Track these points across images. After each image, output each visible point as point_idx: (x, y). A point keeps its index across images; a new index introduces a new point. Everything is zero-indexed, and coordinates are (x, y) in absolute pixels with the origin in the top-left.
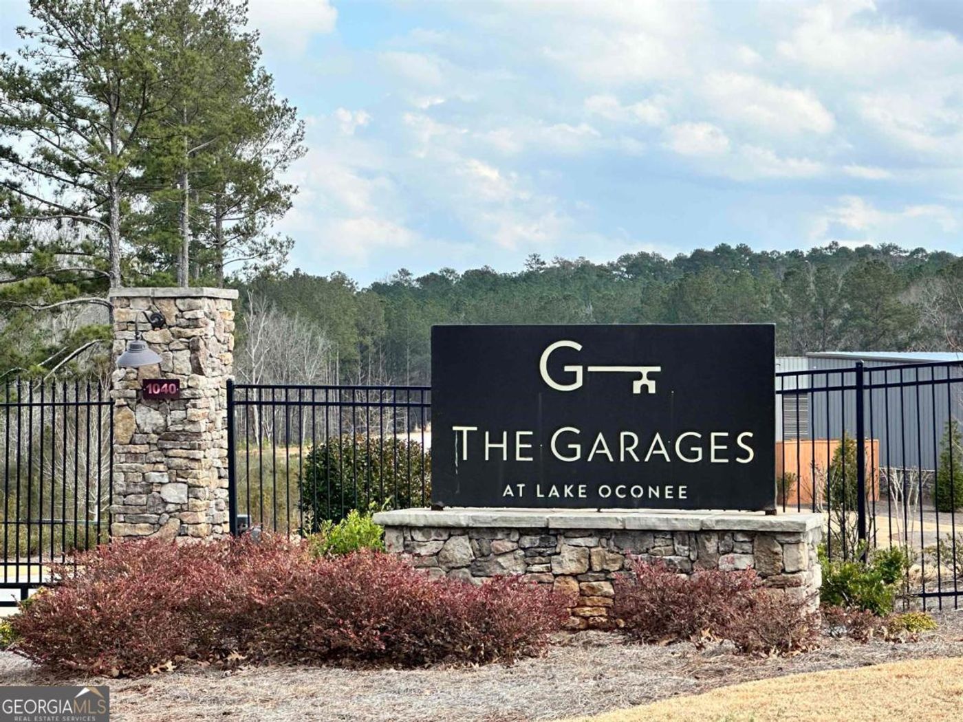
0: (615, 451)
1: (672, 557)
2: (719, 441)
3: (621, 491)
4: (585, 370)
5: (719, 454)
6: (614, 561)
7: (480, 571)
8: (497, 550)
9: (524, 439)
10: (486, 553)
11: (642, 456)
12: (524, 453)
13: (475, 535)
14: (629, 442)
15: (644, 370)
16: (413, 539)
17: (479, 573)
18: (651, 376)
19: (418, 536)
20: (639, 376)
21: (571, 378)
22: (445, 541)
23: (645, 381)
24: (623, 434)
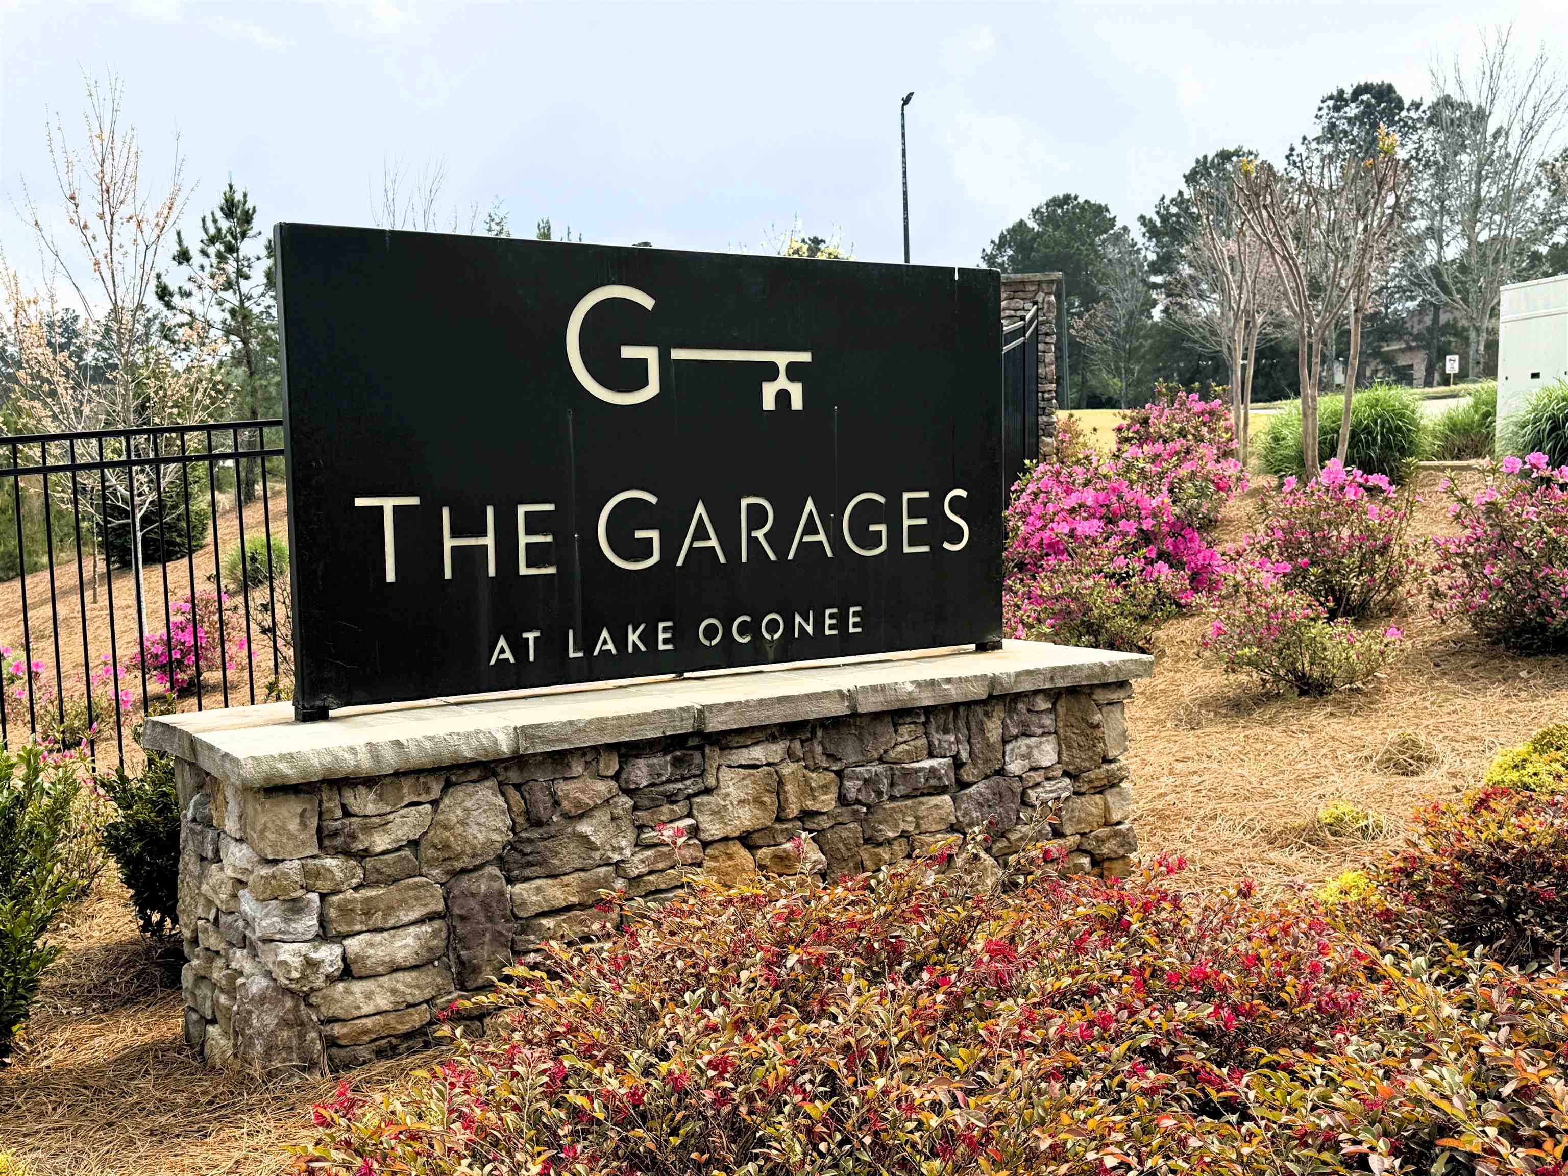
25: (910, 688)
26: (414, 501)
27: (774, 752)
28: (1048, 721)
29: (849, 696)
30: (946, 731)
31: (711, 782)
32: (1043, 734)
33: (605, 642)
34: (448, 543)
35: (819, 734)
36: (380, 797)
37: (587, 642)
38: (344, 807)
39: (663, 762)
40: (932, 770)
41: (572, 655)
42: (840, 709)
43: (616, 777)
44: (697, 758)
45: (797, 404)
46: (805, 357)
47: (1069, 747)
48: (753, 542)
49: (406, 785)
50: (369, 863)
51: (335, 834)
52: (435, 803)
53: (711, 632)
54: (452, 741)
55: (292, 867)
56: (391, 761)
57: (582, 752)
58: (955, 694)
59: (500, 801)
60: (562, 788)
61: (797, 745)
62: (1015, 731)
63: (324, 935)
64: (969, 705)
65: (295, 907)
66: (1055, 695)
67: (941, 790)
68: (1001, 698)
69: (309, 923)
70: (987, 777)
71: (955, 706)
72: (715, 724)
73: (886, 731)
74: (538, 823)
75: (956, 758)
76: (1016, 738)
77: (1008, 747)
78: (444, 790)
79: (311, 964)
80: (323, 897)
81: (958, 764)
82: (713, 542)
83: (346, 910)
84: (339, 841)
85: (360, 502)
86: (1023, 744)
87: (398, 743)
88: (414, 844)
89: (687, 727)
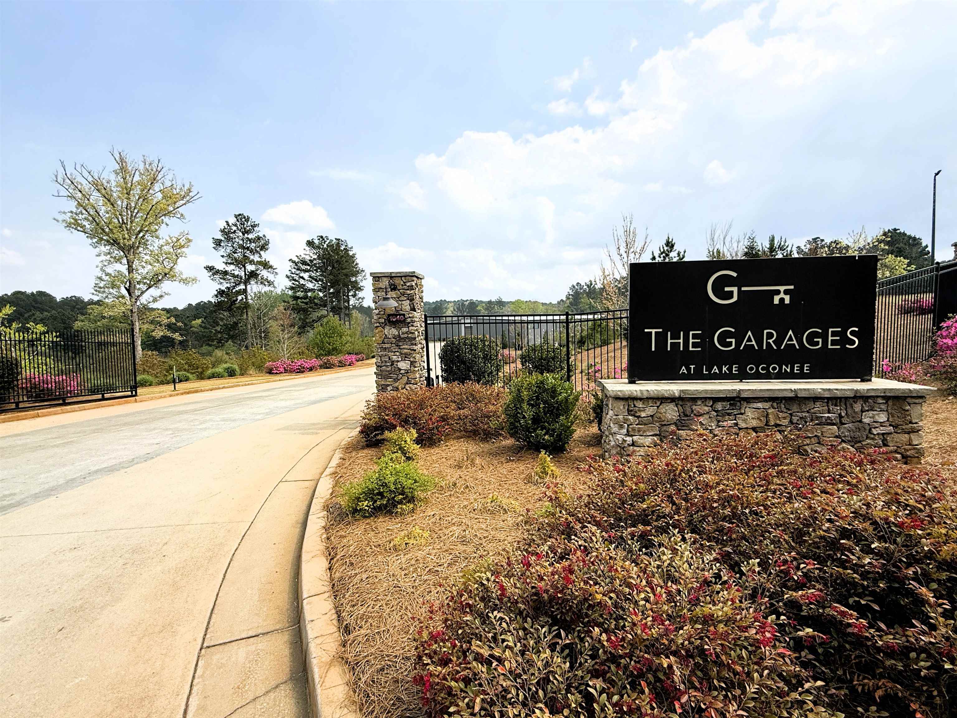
0: (760, 343)
1: (830, 415)
2: (834, 334)
3: (762, 369)
4: (739, 291)
5: (834, 343)
6: (785, 418)
7: (684, 426)
8: (699, 412)
9: (695, 336)
10: (688, 414)
11: (779, 346)
12: (695, 345)
13: (680, 403)
14: (770, 336)
15: (782, 288)
16: (635, 406)
17: (683, 428)
18: (786, 292)
19: (640, 404)
20: (778, 292)
21: (730, 295)
22: (658, 407)
23: (782, 295)
24: (765, 332)
26: (660, 330)
27: (767, 405)
28: (883, 407)
29: (795, 391)
30: (836, 405)
31: (743, 411)
32: (881, 411)
33: (715, 369)
34: (669, 341)
35: (783, 401)
36: (643, 403)
37: (709, 369)
38: (634, 404)
39: (727, 404)
41: (704, 372)
42: (792, 395)
43: (711, 406)
44: (738, 404)
45: (787, 302)
46: (791, 287)
47: (893, 416)
48: (768, 344)
50: (640, 419)
51: (632, 411)
53: (751, 369)
54: (663, 392)
55: (621, 417)
57: (701, 398)
59: (676, 409)
60: (694, 407)
61: (775, 404)
62: (867, 409)
63: (628, 434)
64: (846, 398)
66: (887, 398)
67: (834, 424)
68: (862, 397)
69: (624, 431)
71: (840, 398)
72: (744, 395)
74: (687, 416)
77: (864, 414)
78: (660, 404)
79: (625, 441)
80: (628, 425)
81: (840, 416)
82: (754, 343)
83: (634, 430)
85: (646, 330)
86: (871, 413)
88: (652, 416)
89: (735, 395)
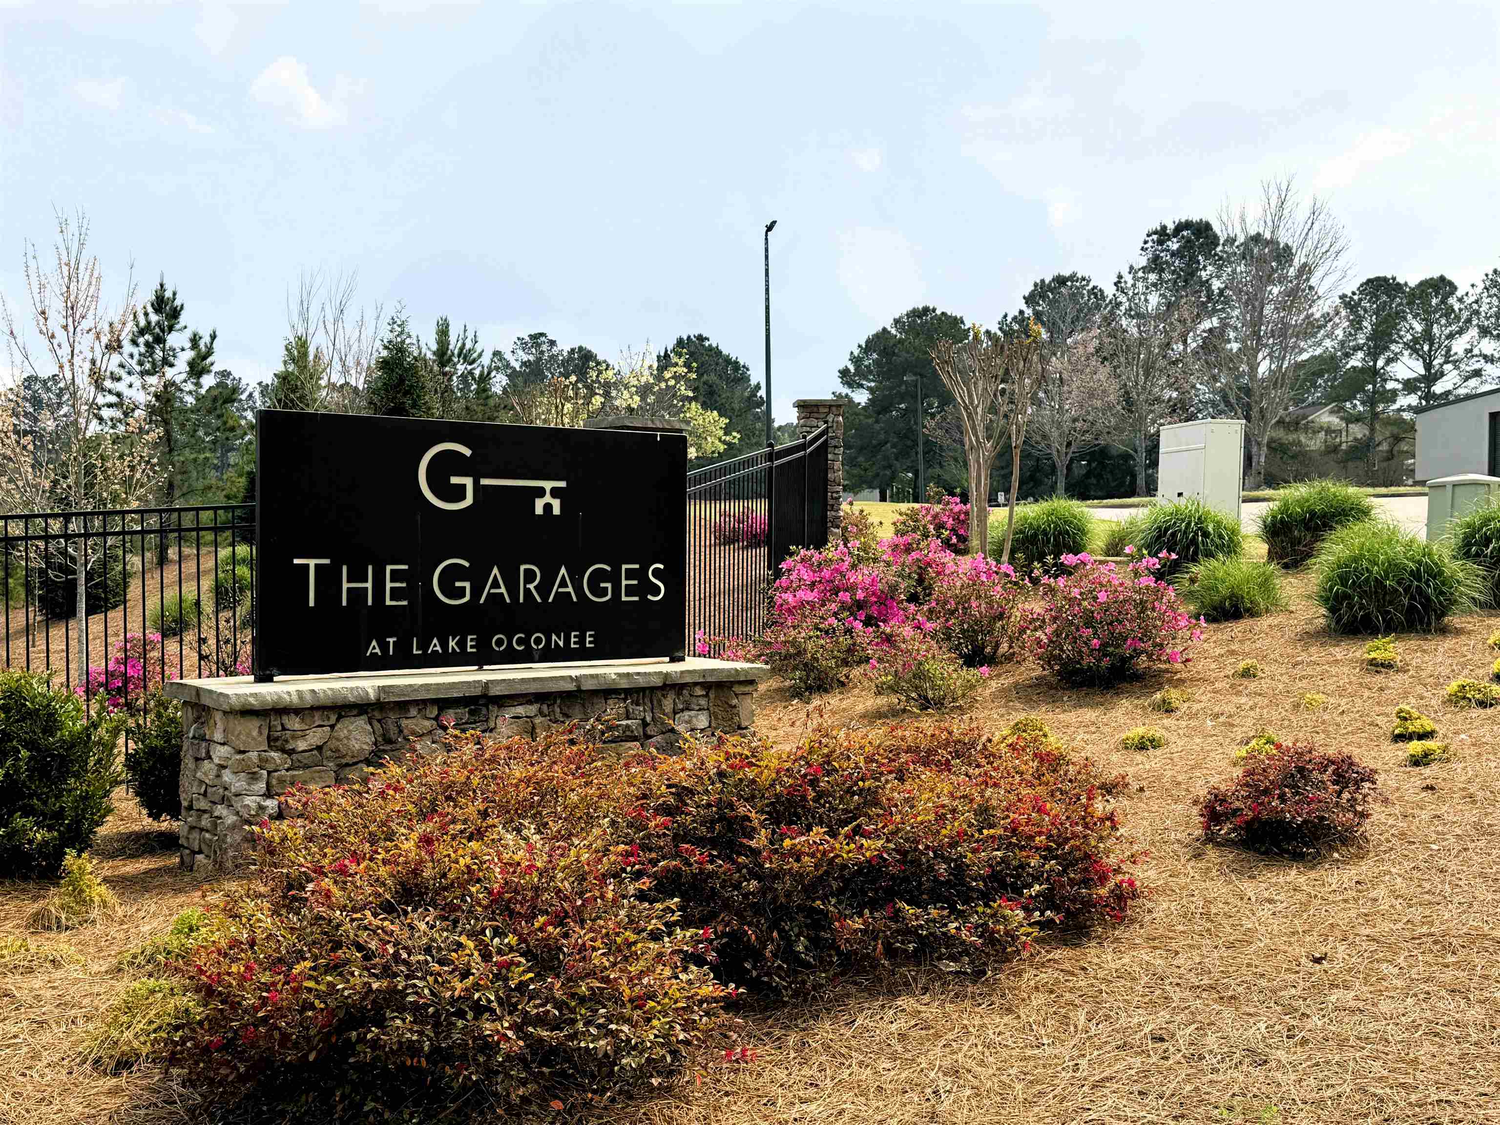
25: (614, 677)
26: (327, 561)
27: (532, 709)
28: (703, 702)
29: (577, 679)
30: (638, 704)
31: (492, 725)
32: (700, 710)
33: (435, 645)
34: (345, 586)
35: (558, 701)
36: (303, 720)
37: (423, 646)
38: (282, 725)
39: (463, 712)
40: (627, 726)
41: (415, 652)
42: (571, 687)
43: (436, 719)
44: (484, 710)
45: (556, 511)
46: (562, 484)
47: (716, 718)
48: (527, 592)
49: (317, 715)
50: (294, 757)
51: (277, 739)
52: (332, 727)
53: (499, 643)
54: (344, 692)
55: (253, 755)
56: (309, 700)
57: (416, 702)
58: (642, 682)
59: (369, 727)
60: (404, 722)
61: (545, 707)
62: (681, 707)
63: (268, 795)
64: (653, 689)
65: (253, 777)
66: (707, 686)
67: (635, 739)
68: (673, 686)
69: (262, 786)
70: (663, 733)
71: (643, 689)
72: (495, 691)
73: (600, 704)
74: (389, 741)
75: (643, 720)
76: (682, 710)
77: (677, 716)
78: (338, 720)
79: (261, 808)
80: (269, 773)
81: (645, 724)
82: (503, 590)
83: (281, 781)
84: (278, 744)
85: (296, 561)
86: (686, 715)
87: (313, 691)
88: (319, 748)
89: (478, 692)
